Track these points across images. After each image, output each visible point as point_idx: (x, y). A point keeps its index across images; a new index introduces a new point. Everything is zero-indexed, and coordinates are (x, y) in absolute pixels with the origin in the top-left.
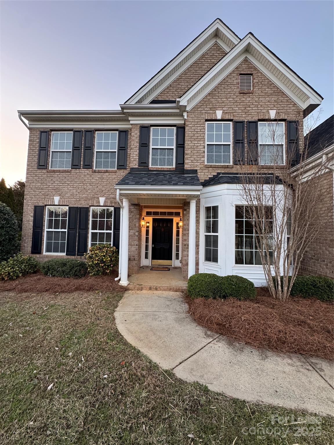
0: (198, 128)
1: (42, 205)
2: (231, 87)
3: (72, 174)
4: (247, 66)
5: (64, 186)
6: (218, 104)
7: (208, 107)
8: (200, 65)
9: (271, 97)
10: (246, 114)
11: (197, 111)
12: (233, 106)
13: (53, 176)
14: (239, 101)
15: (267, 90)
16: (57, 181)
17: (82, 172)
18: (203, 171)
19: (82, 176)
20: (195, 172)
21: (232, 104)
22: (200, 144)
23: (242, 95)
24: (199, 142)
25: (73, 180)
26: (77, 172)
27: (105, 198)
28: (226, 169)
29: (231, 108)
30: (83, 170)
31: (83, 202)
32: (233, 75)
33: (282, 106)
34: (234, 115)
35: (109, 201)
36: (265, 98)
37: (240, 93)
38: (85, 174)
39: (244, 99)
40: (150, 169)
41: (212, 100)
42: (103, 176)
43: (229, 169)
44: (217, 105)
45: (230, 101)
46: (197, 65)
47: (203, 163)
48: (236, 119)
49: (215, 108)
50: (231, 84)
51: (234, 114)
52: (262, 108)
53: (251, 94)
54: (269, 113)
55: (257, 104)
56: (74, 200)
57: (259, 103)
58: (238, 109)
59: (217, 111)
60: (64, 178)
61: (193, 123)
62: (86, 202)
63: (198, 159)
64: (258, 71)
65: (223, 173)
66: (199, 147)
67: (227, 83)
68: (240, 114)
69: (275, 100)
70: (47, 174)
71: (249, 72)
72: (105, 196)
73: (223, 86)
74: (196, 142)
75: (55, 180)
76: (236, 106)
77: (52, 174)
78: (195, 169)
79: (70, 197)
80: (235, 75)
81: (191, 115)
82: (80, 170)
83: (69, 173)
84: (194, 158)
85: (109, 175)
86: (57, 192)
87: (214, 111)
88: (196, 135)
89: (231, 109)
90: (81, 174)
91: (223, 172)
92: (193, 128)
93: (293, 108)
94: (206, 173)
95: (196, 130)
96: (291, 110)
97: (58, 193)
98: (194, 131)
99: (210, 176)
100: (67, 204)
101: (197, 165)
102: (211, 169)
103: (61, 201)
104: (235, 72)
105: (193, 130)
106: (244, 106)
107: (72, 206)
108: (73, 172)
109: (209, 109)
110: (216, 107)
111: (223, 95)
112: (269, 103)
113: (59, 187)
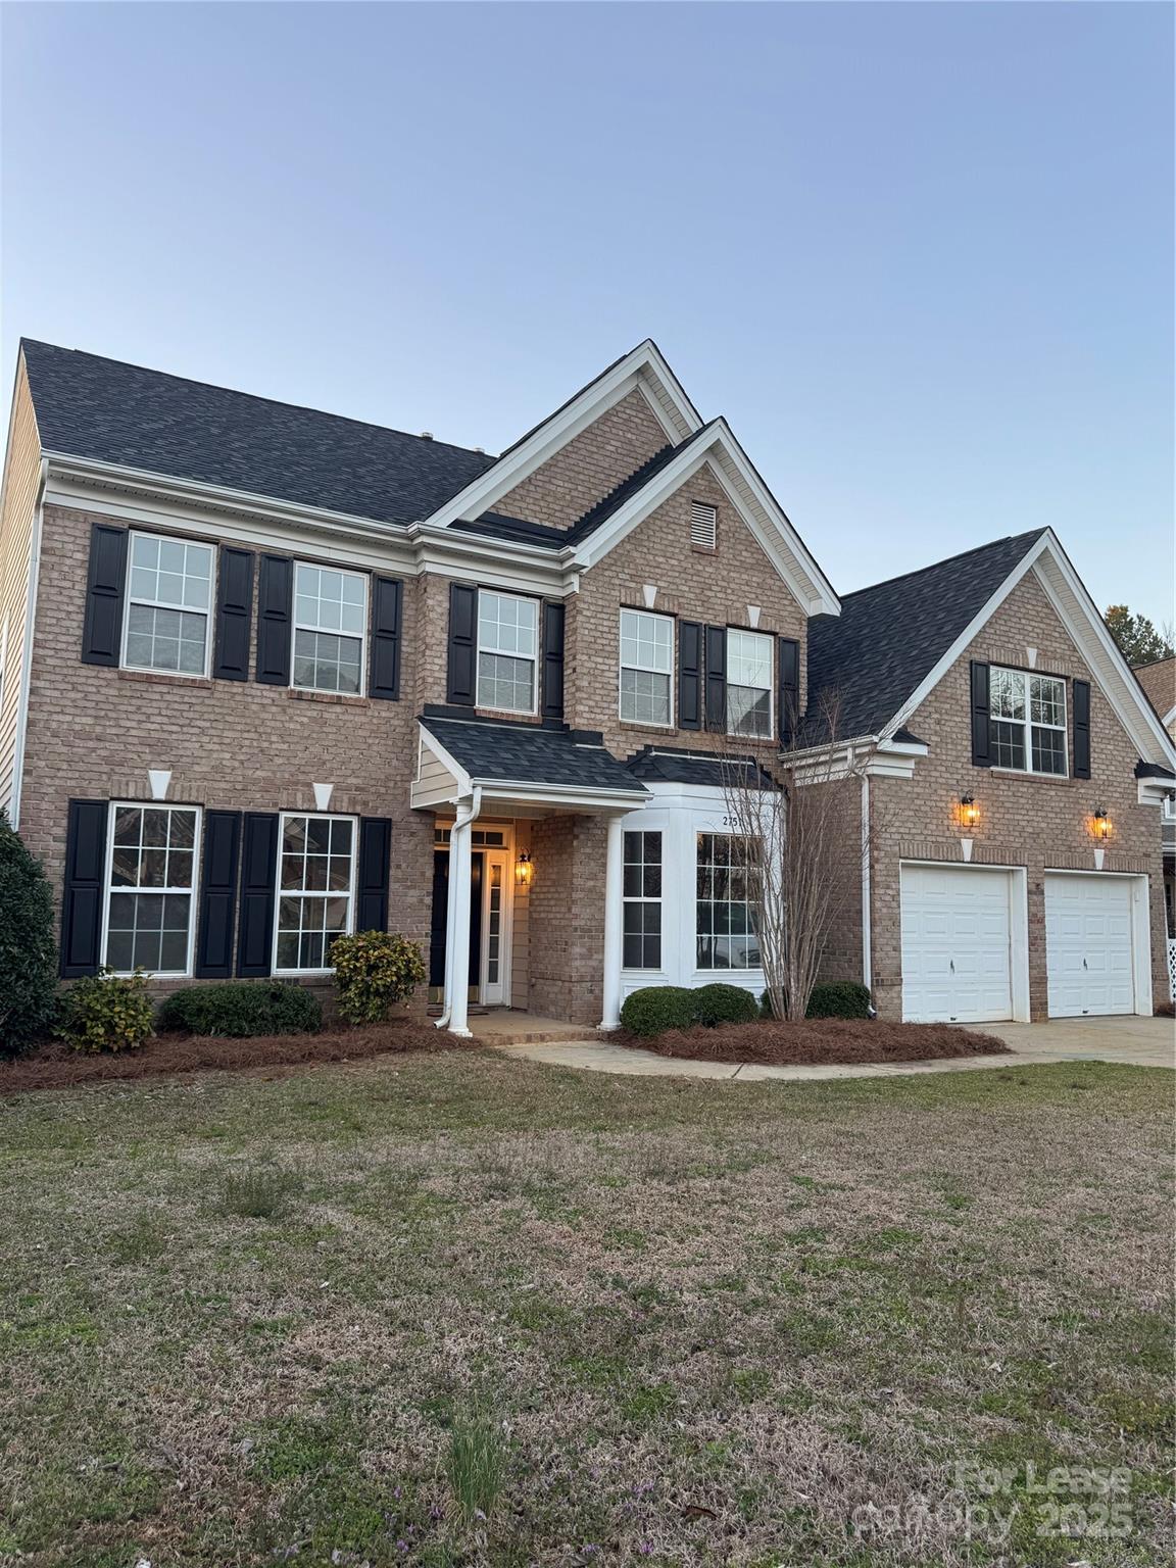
0: (605, 623)
1: (101, 798)
2: (674, 530)
3: (216, 695)
4: (707, 483)
5: (188, 737)
6: (648, 569)
7: (626, 571)
8: (599, 439)
9: (750, 572)
10: (703, 605)
11: (601, 578)
12: (678, 580)
13: (145, 695)
14: (691, 571)
15: (744, 553)
16: (160, 714)
17: (253, 692)
18: (616, 739)
19: (254, 707)
20: (597, 737)
21: (677, 574)
22: (609, 665)
23: (696, 555)
24: (607, 661)
25: (219, 717)
26: (235, 690)
27: (331, 786)
28: (663, 738)
29: (674, 583)
30: (256, 685)
31: (258, 796)
32: (679, 499)
33: (771, 599)
34: (679, 604)
35: (346, 798)
36: (741, 573)
37: (693, 551)
38: (265, 701)
39: (700, 568)
40: (478, 714)
41: (635, 554)
42: (326, 715)
43: (669, 738)
44: (645, 571)
45: (673, 565)
46: (593, 437)
47: (615, 718)
48: (685, 615)
49: (640, 576)
50: (674, 523)
51: (681, 600)
52: (734, 598)
53: (714, 559)
54: (747, 612)
55: (724, 584)
56: (223, 785)
57: (728, 583)
58: (687, 589)
59: (645, 586)
60: (186, 707)
61: (592, 608)
62: (267, 796)
63: (605, 705)
64: (729, 504)
65: (658, 749)
66: (606, 674)
67: (667, 518)
68: (692, 602)
69: (758, 584)
70: (117, 684)
71: (710, 502)
72: (332, 779)
73: (658, 522)
74: (600, 660)
75: (150, 711)
76: (683, 582)
77: (138, 686)
78: (598, 729)
79: (209, 777)
80: (683, 500)
81: (589, 584)
82: (247, 685)
83: (204, 693)
84: (597, 702)
85: (343, 713)
86: (159, 755)
87: (639, 586)
88: (599, 641)
89: (675, 587)
90: (250, 699)
91: (657, 744)
92: (592, 621)
93: (789, 608)
94: (621, 744)
95: (600, 628)
96: (786, 614)
97: (163, 758)
98: (596, 630)
99: (630, 753)
100: (200, 800)
101: (603, 722)
102: (632, 733)
103: (178, 787)
104: (683, 494)
105: (593, 627)
106: (700, 586)
107: (218, 807)
108: (220, 688)
109: (628, 577)
110: (643, 574)
111: (659, 547)
112: (747, 588)
113: (166, 736)
